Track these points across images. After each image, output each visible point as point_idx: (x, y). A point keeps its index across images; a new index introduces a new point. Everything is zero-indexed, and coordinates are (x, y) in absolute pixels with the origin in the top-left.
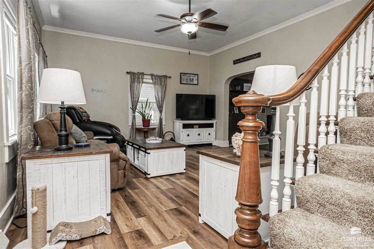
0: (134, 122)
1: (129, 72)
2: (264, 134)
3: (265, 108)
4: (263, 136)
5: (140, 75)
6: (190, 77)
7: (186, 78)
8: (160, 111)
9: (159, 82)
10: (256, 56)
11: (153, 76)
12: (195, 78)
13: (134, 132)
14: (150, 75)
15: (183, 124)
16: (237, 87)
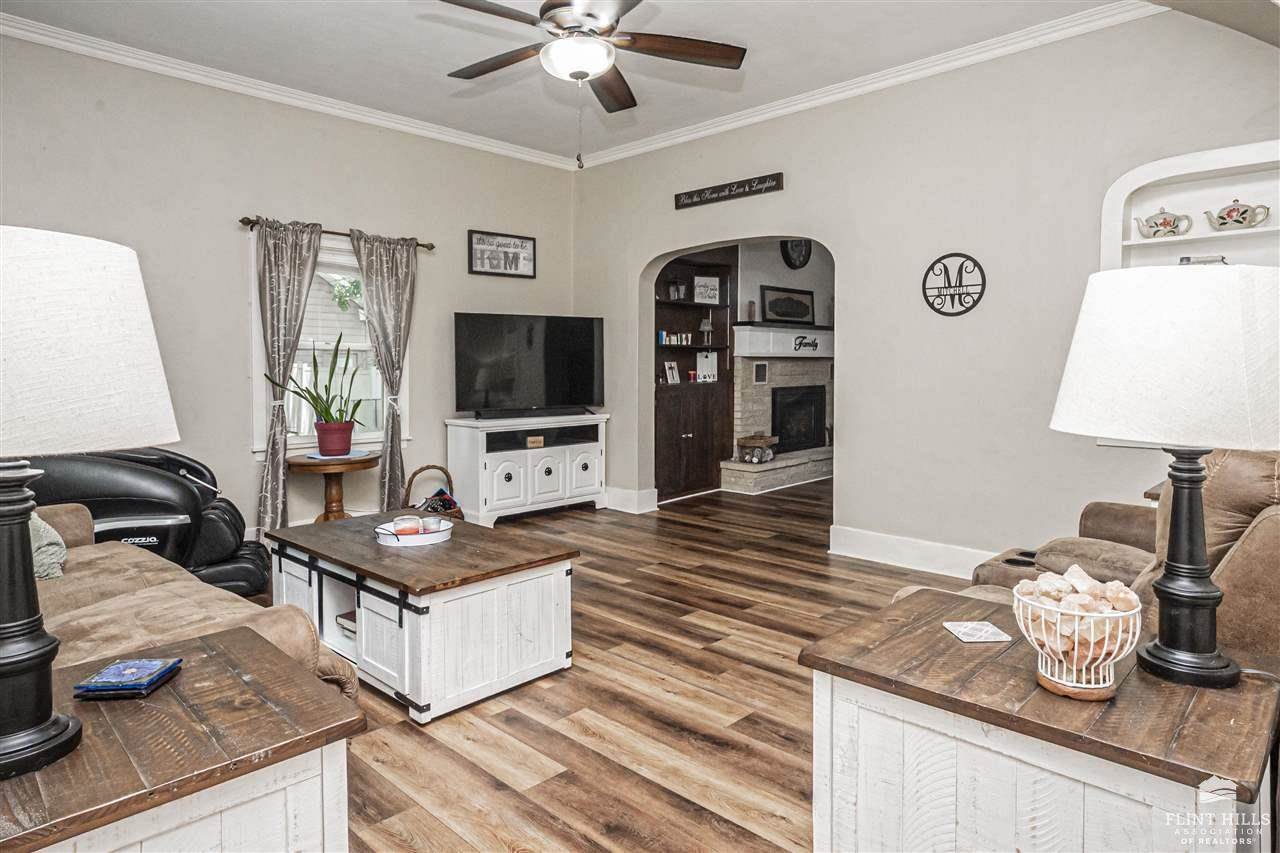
0: (278, 436)
1: (255, 219)
2: (768, 454)
3: (766, 363)
4: (766, 461)
5: (305, 235)
6: (506, 249)
7: (492, 252)
8: (392, 383)
9: (385, 266)
10: (767, 185)
11: (358, 240)
12: (525, 253)
13: (281, 477)
14: (348, 235)
15: (487, 434)
16: (672, 289)
